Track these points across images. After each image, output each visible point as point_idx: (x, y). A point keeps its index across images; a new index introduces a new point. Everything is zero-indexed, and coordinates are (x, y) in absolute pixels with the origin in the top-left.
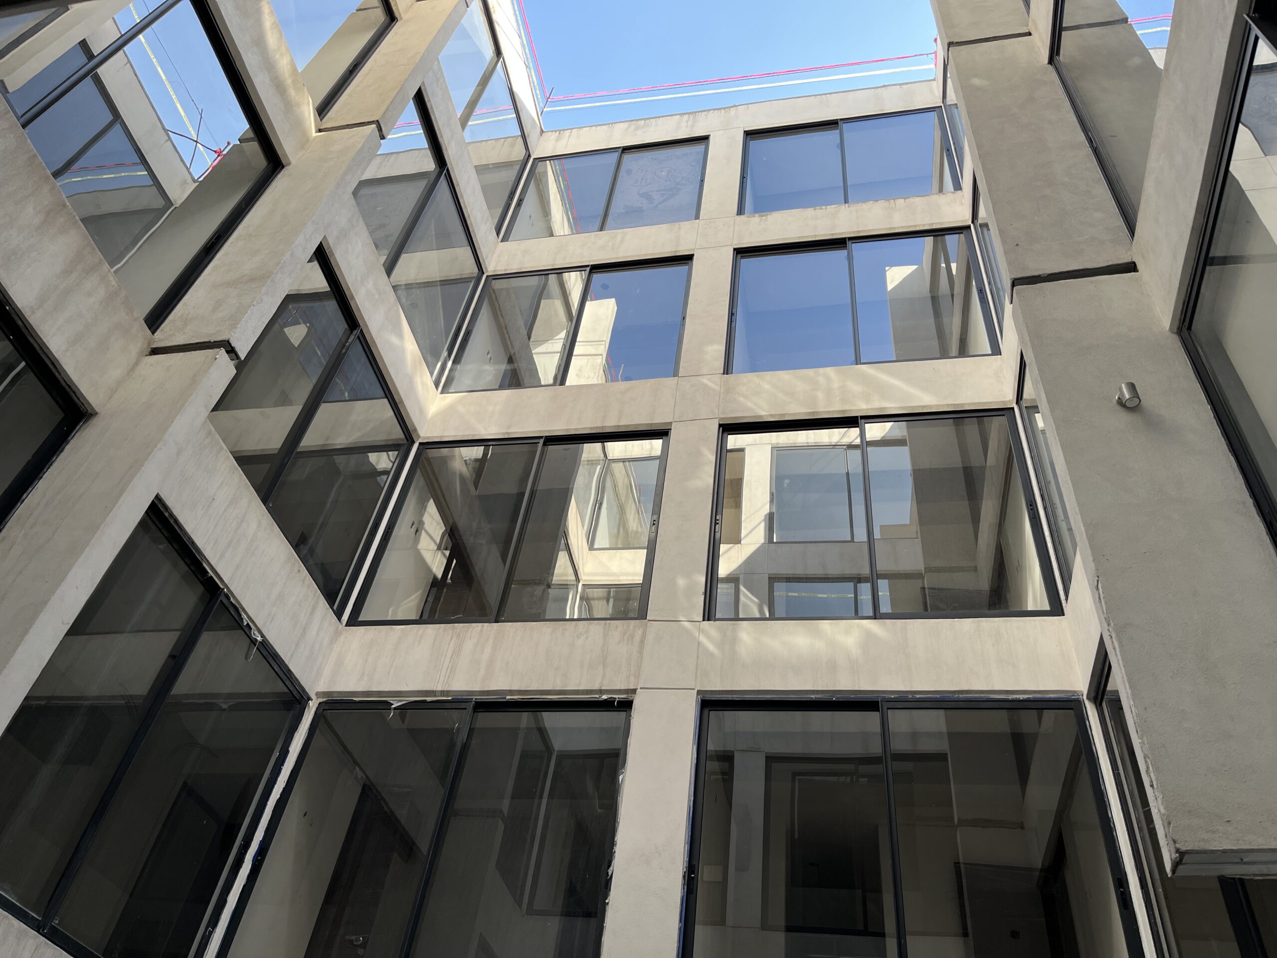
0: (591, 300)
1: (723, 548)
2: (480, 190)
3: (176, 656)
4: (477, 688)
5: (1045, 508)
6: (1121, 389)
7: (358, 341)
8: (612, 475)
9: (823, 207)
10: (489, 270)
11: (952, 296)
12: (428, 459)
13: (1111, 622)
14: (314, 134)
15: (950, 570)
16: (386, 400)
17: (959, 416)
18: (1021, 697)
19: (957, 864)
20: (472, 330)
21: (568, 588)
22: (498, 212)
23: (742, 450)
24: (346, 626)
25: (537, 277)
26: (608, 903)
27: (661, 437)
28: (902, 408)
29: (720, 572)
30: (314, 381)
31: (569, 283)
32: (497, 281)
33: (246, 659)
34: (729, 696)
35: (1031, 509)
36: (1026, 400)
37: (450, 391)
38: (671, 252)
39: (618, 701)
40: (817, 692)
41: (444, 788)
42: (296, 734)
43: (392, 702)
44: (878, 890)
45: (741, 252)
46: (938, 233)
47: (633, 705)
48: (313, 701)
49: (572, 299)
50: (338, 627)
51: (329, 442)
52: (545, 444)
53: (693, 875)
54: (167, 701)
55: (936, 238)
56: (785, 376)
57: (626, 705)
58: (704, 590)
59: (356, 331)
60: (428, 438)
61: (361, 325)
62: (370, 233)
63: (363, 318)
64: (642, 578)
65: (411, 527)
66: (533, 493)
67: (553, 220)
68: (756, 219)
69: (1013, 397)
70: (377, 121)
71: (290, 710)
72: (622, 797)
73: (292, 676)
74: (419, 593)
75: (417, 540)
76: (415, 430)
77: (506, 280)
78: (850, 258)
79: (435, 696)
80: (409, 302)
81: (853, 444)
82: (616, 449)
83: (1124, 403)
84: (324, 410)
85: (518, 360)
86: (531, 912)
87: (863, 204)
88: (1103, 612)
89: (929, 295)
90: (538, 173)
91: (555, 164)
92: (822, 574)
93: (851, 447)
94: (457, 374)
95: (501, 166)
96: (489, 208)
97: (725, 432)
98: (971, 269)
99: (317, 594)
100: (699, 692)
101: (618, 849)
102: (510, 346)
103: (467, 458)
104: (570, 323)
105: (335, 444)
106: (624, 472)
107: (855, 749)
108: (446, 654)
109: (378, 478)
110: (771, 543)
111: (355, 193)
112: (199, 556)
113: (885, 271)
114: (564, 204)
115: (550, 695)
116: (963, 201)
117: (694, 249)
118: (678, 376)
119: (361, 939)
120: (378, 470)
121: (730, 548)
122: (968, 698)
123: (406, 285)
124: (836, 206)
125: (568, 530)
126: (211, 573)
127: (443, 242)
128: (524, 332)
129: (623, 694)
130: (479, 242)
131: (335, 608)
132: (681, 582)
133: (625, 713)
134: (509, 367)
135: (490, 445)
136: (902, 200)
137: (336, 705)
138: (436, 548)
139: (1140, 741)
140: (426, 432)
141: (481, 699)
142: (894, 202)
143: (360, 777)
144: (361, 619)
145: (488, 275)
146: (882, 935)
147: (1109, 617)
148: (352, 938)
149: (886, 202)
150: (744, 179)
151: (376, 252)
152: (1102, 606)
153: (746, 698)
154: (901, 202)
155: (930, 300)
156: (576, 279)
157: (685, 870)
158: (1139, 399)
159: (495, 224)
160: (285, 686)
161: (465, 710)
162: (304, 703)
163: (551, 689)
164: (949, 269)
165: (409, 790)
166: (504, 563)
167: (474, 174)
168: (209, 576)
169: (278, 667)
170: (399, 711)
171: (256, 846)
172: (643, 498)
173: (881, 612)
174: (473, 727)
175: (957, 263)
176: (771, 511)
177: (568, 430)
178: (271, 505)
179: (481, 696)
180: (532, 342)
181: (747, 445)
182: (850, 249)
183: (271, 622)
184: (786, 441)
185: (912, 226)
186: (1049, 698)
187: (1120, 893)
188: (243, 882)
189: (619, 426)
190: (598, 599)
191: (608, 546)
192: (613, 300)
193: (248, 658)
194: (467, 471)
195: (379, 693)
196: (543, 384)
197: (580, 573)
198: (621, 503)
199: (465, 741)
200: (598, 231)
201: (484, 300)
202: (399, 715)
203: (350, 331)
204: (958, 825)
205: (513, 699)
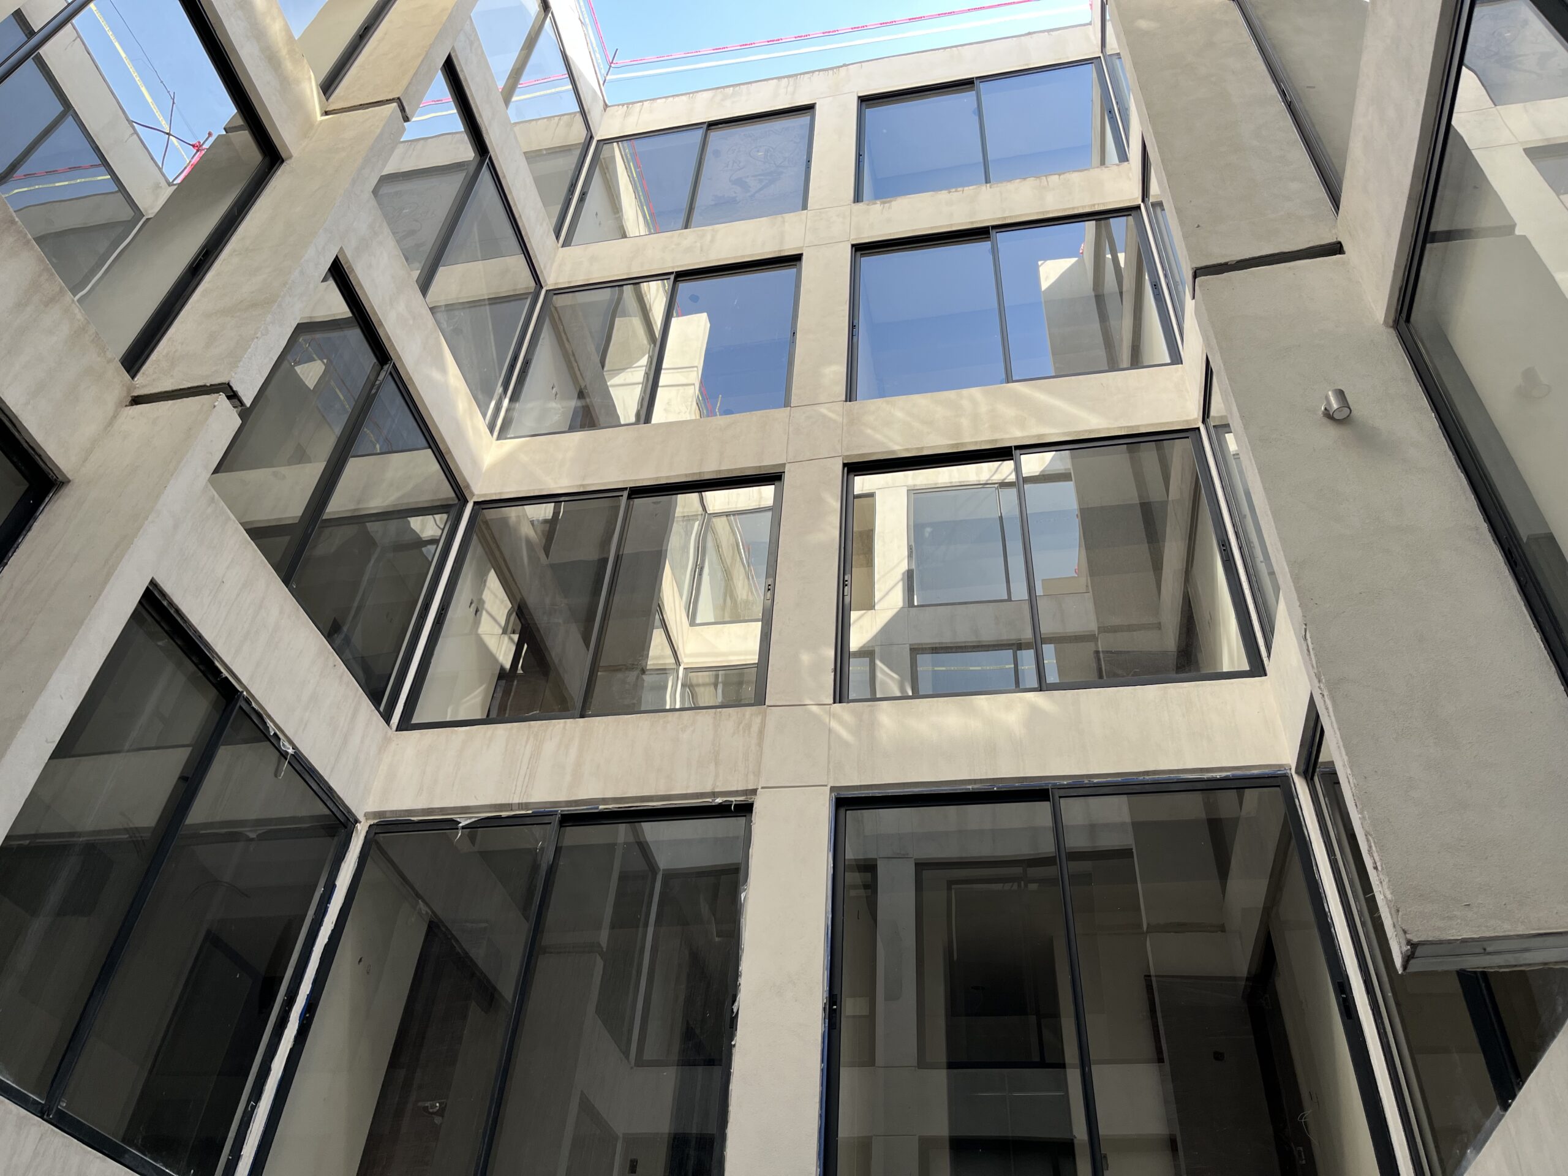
0: (678, 316)
1: (854, 615)
2: (533, 182)
3: (188, 778)
4: (562, 797)
5: (1240, 548)
6: (1327, 398)
7: (390, 378)
8: (713, 533)
9: (959, 189)
10: (549, 283)
11: (1121, 293)
12: (486, 523)
13: (1323, 677)
14: (319, 118)
15: (1130, 628)
16: (430, 451)
17: (1133, 440)
18: (1218, 775)
19: (1149, 978)
20: (531, 360)
21: (666, 673)
22: (557, 209)
23: (871, 495)
24: (397, 730)
25: (609, 289)
26: (734, 1045)
27: (773, 483)
28: (1064, 434)
29: (851, 645)
30: (338, 431)
31: (648, 296)
32: (560, 296)
33: (276, 776)
34: (868, 792)
35: (1224, 550)
36: (1214, 417)
37: (509, 436)
38: (775, 252)
39: (735, 805)
40: (975, 781)
41: (528, 920)
42: (343, 864)
43: (458, 820)
44: (1056, 1015)
45: (861, 249)
46: (1101, 216)
47: (754, 808)
48: (362, 823)
49: (653, 316)
50: (386, 732)
51: (360, 506)
52: (629, 497)
53: (835, 1007)
54: (181, 833)
55: (1098, 222)
56: (921, 401)
57: (745, 809)
58: (833, 668)
59: (388, 365)
60: (485, 495)
61: (393, 358)
62: (397, 242)
63: (395, 349)
64: (757, 657)
65: (470, 607)
66: (618, 558)
67: (625, 217)
68: (878, 206)
69: (1198, 415)
70: (399, 98)
71: (334, 836)
72: (746, 919)
73: (335, 795)
74: (484, 686)
75: (477, 623)
76: (468, 486)
77: (570, 294)
78: (995, 251)
79: (512, 810)
80: (452, 328)
81: (1006, 481)
82: (718, 500)
83: (1331, 414)
84: (354, 468)
85: (591, 395)
86: (640, 1063)
87: (1009, 183)
88: (1313, 667)
89: (1092, 293)
90: (604, 159)
91: (623, 147)
92: (974, 641)
93: (1003, 485)
94: (516, 414)
95: (556, 152)
96: (545, 204)
97: (851, 473)
98: (1142, 260)
99: (359, 696)
100: (833, 789)
101: (742, 981)
102: (580, 378)
103: (534, 521)
104: (653, 346)
105: (369, 508)
106: (728, 528)
107: (1022, 849)
108: (522, 759)
109: (423, 549)
110: (911, 607)
111: (376, 192)
112: (210, 653)
113: (1037, 267)
114: (638, 196)
115: (652, 801)
116: (1130, 175)
117: (803, 247)
118: (791, 407)
119: (438, 1105)
120: (424, 539)
121: (863, 616)
122: (1156, 780)
123: (446, 306)
124: (974, 187)
125: (663, 602)
126: (225, 673)
127: (490, 251)
128: (597, 359)
129: (741, 796)
130: (535, 249)
131: (382, 709)
132: (806, 658)
133: (744, 818)
134: (579, 404)
135: (561, 502)
136: (1057, 176)
137: (390, 826)
138: (501, 631)
139: (1360, 816)
140: (481, 488)
141: (568, 810)
142: (1046, 179)
143: (424, 912)
144: (414, 721)
145: (548, 289)
146: (1063, 1066)
147: (1319, 672)
148: (427, 1105)
149: (1036, 180)
150: (861, 157)
151: (407, 265)
152: (1311, 659)
153: (888, 793)
154: (1054, 179)
155: (1093, 300)
156: (658, 290)
157: (825, 1001)
158: (1350, 408)
159: (553, 226)
160: (326, 807)
161: (549, 825)
162: (351, 826)
163: (653, 794)
164: (1115, 260)
165: (484, 925)
166: (587, 646)
167: (523, 162)
168: (224, 676)
169: (316, 784)
170: (468, 830)
171: (303, 1001)
172: (753, 560)
173: (1047, 682)
174: (560, 845)
175: (1125, 252)
176: (910, 568)
177: (657, 478)
178: (295, 587)
179: (568, 807)
180: (606, 371)
181: (877, 489)
182: (995, 239)
183: (304, 729)
184: (925, 482)
185: (1069, 209)
186: (1251, 775)
187: (1341, 999)
188: (290, 1046)
189: (720, 471)
190: (704, 685)
191: (713, 620)
192: (705, 315)
193: (278, 775)
194: (535, 534)
195: (442, 810)
196: (622, 422)
197: (681, 655)
198: (726, 566)
199: (551, 863)
200: (682, 229)
201: (545, 321)
202: (468, 836)
203: (380, 367)
204: (1147, 932)
205: (607, 809)
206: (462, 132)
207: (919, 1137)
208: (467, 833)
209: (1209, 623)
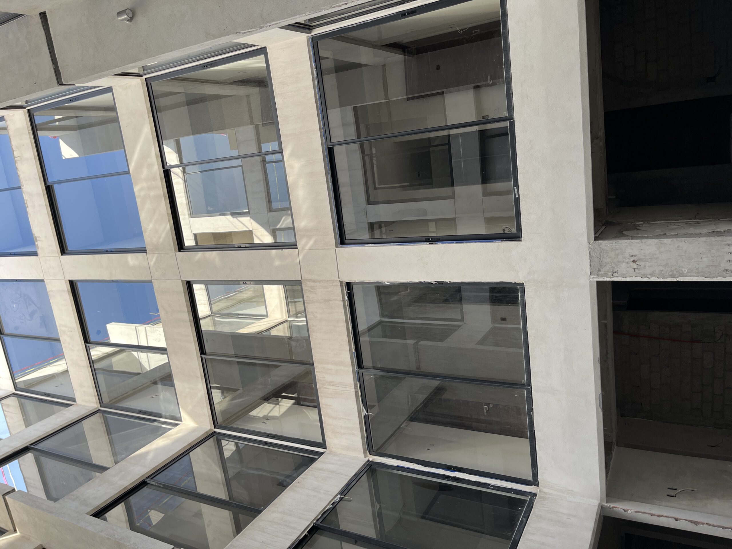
0: (109, 339)
1: (257, 241)
2: (41, 422)
3: (355, 541)
4: (350, 369)
5: (205, 59)
6: (122, 20)
7: (154, 478)
8: (221, 310)
9: (25, 202)
10: (97, 406)
11: (76, 117)
12: (224, 421)
13: (261, 26)
14: (18, 533)
15: (250, 111)
16: (190, 453)
17: (154, 110)
18: (315, 70)
19: (408, 99)
20: (139, 410)
21: (292, 326)
22: (55, 407)
23: (195, 235)
24: (326, 449)
25: (97, 375)
26: (450, 282)
27: (192, 286)
28: (154, 144)
29: (271, 242)
30: (184, 499)
31: (100, 355)
32: (103, 400)
33: (351, 501)
34: (336, 230)
35: (207, 66)
36: (139, 71)
37: (180, 416)
38: (69, 294)
39: (348, 290)
40: (327, 182)
41: (406, 378)
42: (388, 464)
43: (364, 415)
44: (429, 139)
45: (63, 250)
46: (34, 128)
47: (348, 282)
48: (369, 458)
49: (109, 352)
50: (328, 453)
51: (221, 482)
52: (205, 354)
53: (430, 239)
54: (380, 539)
55: (38, 129)
56: (143, 215)
57: (349, 285)
58: (280, 250)
59: (147, 481)
60: (210, 423)
61: (143, 479)
62: (81, 486)
63: (139, 479)
64: (280, 286)
65: (266, 423)
66: (237, 357)
67: (56, 372)
68: (39, 243)
69: (139, 79)
70: (3, 495)
71: (376, 470)
72: (396, 281)
73: (357, 473)
74: (305, 411)
75: (274, 418)
76: (207, 432)
77: (102, 395)
78: (59, 182)
79: (358, 391)
80: (125, 452)
81: (182, 170)
82: (203, 310)
83: (130, 18)
84: (202, 489)
85: (154, 378)
86: (462, 320)
87: (20, 177)
88: (257, 30)
89: (78, 131)
90: (25, 386)
91: (17, 377)
92: (264, 182)
93: (184, 171)
94: (168, 414)
95: (24, 411)
96: (53, 413)
97: (184, 248)
98: (58, 107)
99: (310, 469)
100: (337, 247)
101: (423, 280)
102: (146, 385)
103: (222, 398)
104: (126, 350)
105: (222, 478)
106: (217, 304)
107: (357, 156)
108: (335, 390)
109: (241, 448)
110: (249, 212)
111: (55, 500)
112: (296, 542)
113: (66, 159)
114: (45, 366)
115: (349, 328)
116: (11, 115)
117: (65, 280)
118: (152, 280)
119: (485, 407)
120: (236, 448)
121: (256, 236)
122: (319, 98)
123: (113, 457)
124: (23, 194)
125: (257, 332)
126: (306, 533)
127: (81, 438)
128: (135, 378)
129: (343, 288)
130: (78, 416)
131: (317, 457)
132: (277, 263)
133: (353, 285)
134: (160, 383)
135: (210, 386)
136: (15, 152)
137: (370, 445)
138: (278, 406)
139: (324, 11)
140: (207, 426)
141: (356, 366)
142: (17, 157)
143: (406, 424)
144: (321, 441)
145: (100, 406)
146: (449, 136)
147: (259, 27)
148: (485, 411)
149: (17, 163)
150: (12, 254)
151: (93, 479)
152: (253, 31)
153: (336, 221)
154: (16, 154)
155: (82, 130)
156: (96, 351)
157: (428, 244)
158: (127, 9)
159: (65, 408)
160: (363, 476)
161: (363, 373)
162: (371, 463)
163: (346, 328)
164: (59, 120)
165: (409, 396)
166: (279, 366)
167: (32, 428)
168: (307, 533)
169: (353, 482)
170: (368, 409)
171: (447, 472)
172: (233, 290)
173: (278, 149)
174: (372, 367)
175: (55, 115)
176: (230, 214)
177: (195, 342)
178: (262, 507)
179: (355, 366)
180: (142, 371)
181: (192, 232)
182: (52, 183)
183: (329, 492)
184: (186, 209)
185: (32, 146)
186: (313, 54)
187: (408, 15)
188: (465, 474)
189: (188, 312)
190: (296, 308)
191: (264, 306)
192: (108, 325)
193: (350, 500)
194: (228, 397)
195: (360, 423)
196: (168, 361)
197: (282, 320)
198: (237, 303)
199: (379, 371)
200: (60, 342)
201: (117, 406)
202: (371, 409)
203: (148, 485)
204: (388, 99)
205: (354, 348)
206: (18, 461)
207: (483, 197)
208: (370, 410)
209: (244, 73)
